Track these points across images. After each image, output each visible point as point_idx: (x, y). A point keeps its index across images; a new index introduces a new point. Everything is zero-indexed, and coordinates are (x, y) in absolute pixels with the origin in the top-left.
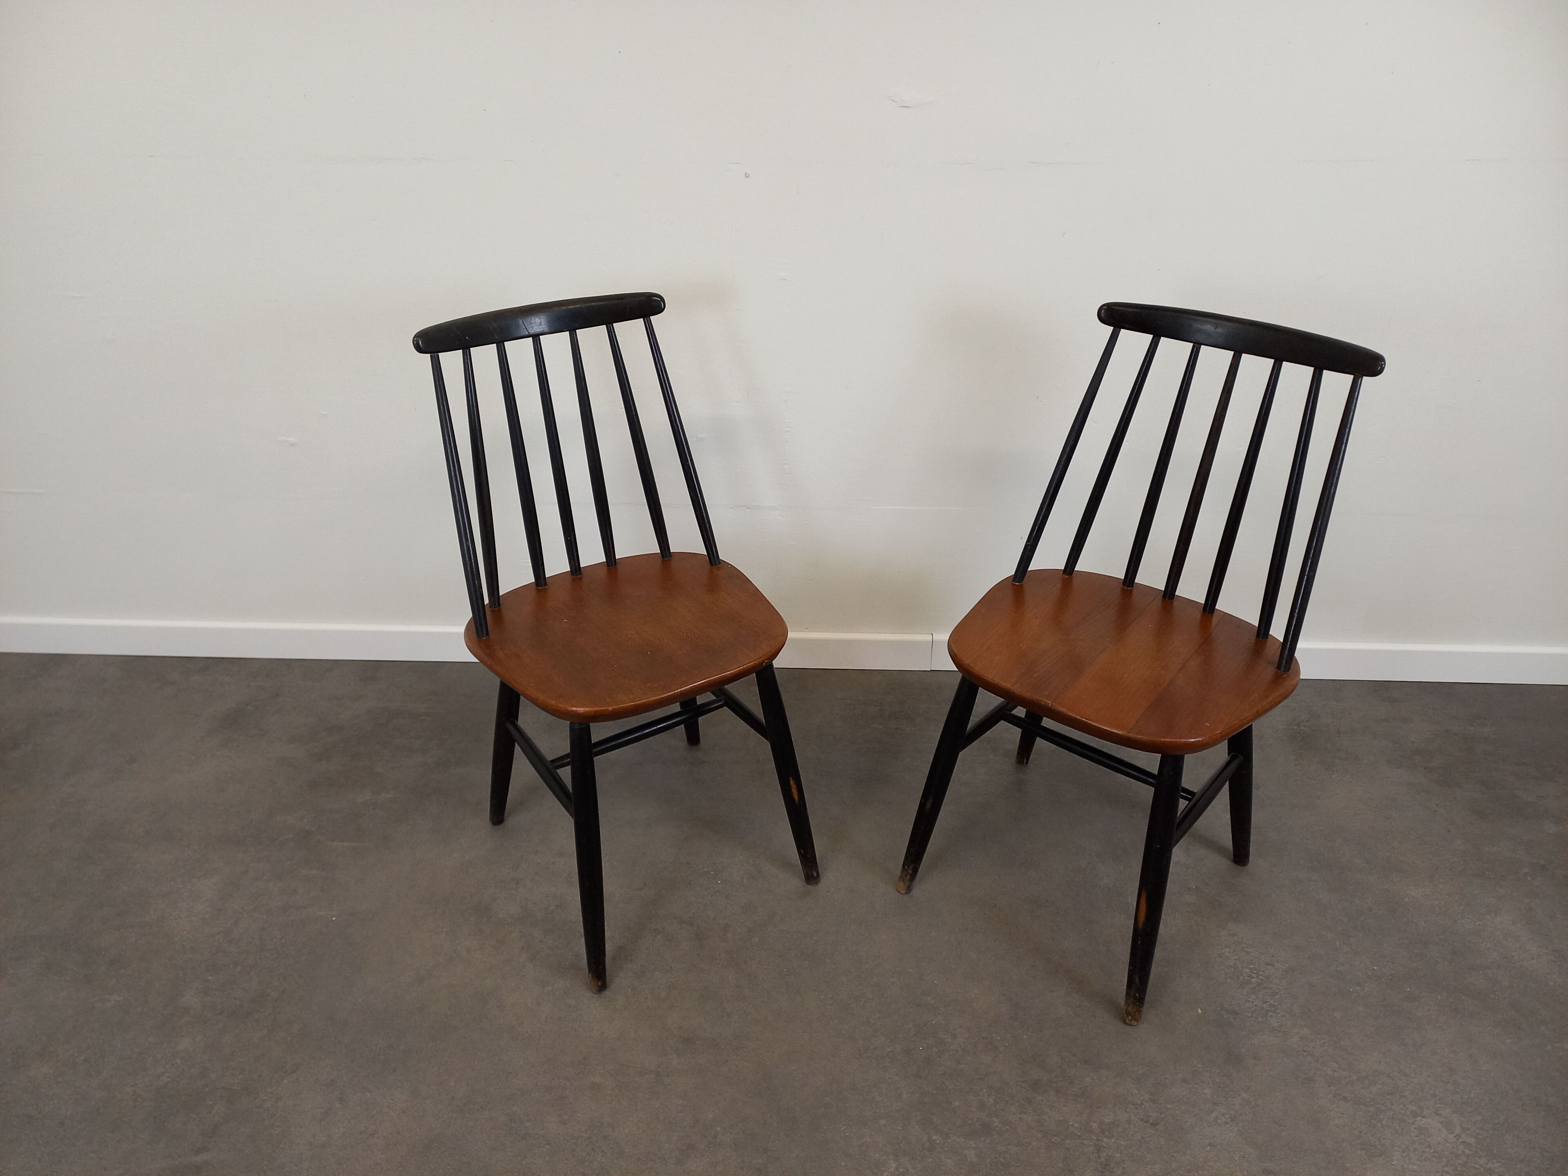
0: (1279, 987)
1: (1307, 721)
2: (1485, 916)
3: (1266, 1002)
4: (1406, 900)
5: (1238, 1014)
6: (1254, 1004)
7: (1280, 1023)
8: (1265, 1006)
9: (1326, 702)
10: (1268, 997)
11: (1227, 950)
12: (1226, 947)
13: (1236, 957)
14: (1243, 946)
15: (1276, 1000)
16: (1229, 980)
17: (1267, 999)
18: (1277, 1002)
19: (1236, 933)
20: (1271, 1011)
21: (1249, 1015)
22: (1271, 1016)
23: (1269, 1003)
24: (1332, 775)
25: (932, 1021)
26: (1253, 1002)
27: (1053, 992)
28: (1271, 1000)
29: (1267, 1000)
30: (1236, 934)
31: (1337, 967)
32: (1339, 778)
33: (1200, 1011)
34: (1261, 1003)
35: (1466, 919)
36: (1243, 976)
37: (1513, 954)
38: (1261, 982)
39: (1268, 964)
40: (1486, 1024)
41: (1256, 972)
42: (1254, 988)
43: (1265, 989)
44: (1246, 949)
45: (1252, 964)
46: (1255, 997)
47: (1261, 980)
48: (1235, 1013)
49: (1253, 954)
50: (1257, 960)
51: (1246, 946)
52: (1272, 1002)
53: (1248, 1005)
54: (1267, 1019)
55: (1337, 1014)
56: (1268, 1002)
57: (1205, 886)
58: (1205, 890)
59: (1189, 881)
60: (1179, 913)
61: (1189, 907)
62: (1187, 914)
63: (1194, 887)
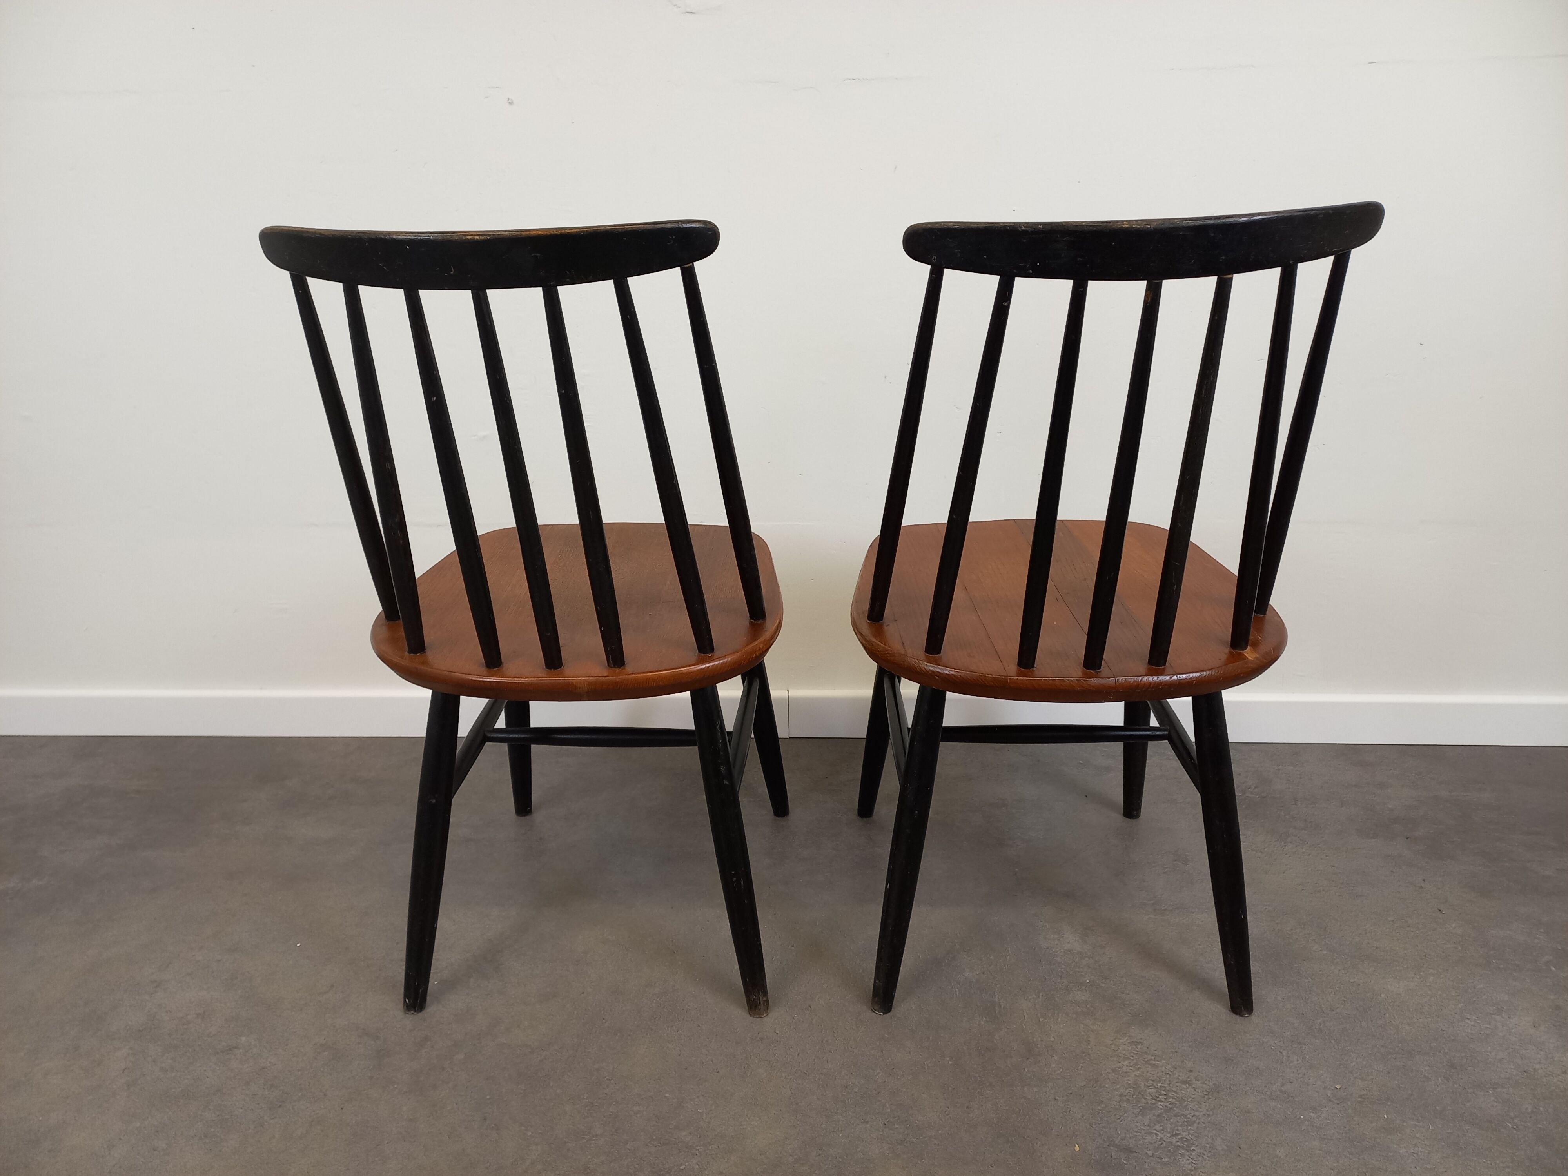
0: (1197, 1113)
1: (1256, 788)
2: (1493, 1016)
3: (1177, 1135)
4: (1383, 995)
5: (1132, 1152)
6: (1159, 1138)
7: (1195, 1165)
8: (1174, 1140)
9: (1280, 767)
10: (1180, 1128)
11: (1126, 1063)
12: (1125, 1059)
13: (1137, 1073)
14: (1149, 1057)
15: (1192, 1132)
16: (1124, 1104)
17: (1177, 1130)
18: (1192, 1135)
19: (1140, 1040)
20: (1183, 1147)
21: (1150, 1153)
22: (1182, 1155)
23: (1179, 1137)
24: (1285, 846)
25: (681, 1165)
26: (1156, 1134)
27: (867, 1122)
28: (1183, 1131)
29: (1178, 1132)
30: (1141, 1042)
31: (1283, 1085)
32: (1294, 850)
33: (1077, 1148)
34: (1169, 1135)
35: (1467, 1021)
36: (1145, 1099)
37: (1538, 1066)
38: (1170, 1106)
39: (1184, 1082)
40: (1501, 1165)
41: (1165, 1093)
42: (1159, 1116)
43: (1176, 1116)
44: (1154, 1062)
45: (1159, 1082)
46: (1162, 1128)
47: (1172, 1103)
48: (1129, 1150)
49: (1163, 1069)
50: (1168, 1076)
51: (1153, 1058)
52: (1185, 1134)
53: (1149, 1138)
54: (1175, 1159)
55: (1280, 1152)
56: (1179, 1134)
57: (1104, 980)
58: (1103, 985)
59: (1083, 973)
60: (1064, 1015)
61: (1078, 1006)
62: (1074, 1016)
63: (1088, 981)
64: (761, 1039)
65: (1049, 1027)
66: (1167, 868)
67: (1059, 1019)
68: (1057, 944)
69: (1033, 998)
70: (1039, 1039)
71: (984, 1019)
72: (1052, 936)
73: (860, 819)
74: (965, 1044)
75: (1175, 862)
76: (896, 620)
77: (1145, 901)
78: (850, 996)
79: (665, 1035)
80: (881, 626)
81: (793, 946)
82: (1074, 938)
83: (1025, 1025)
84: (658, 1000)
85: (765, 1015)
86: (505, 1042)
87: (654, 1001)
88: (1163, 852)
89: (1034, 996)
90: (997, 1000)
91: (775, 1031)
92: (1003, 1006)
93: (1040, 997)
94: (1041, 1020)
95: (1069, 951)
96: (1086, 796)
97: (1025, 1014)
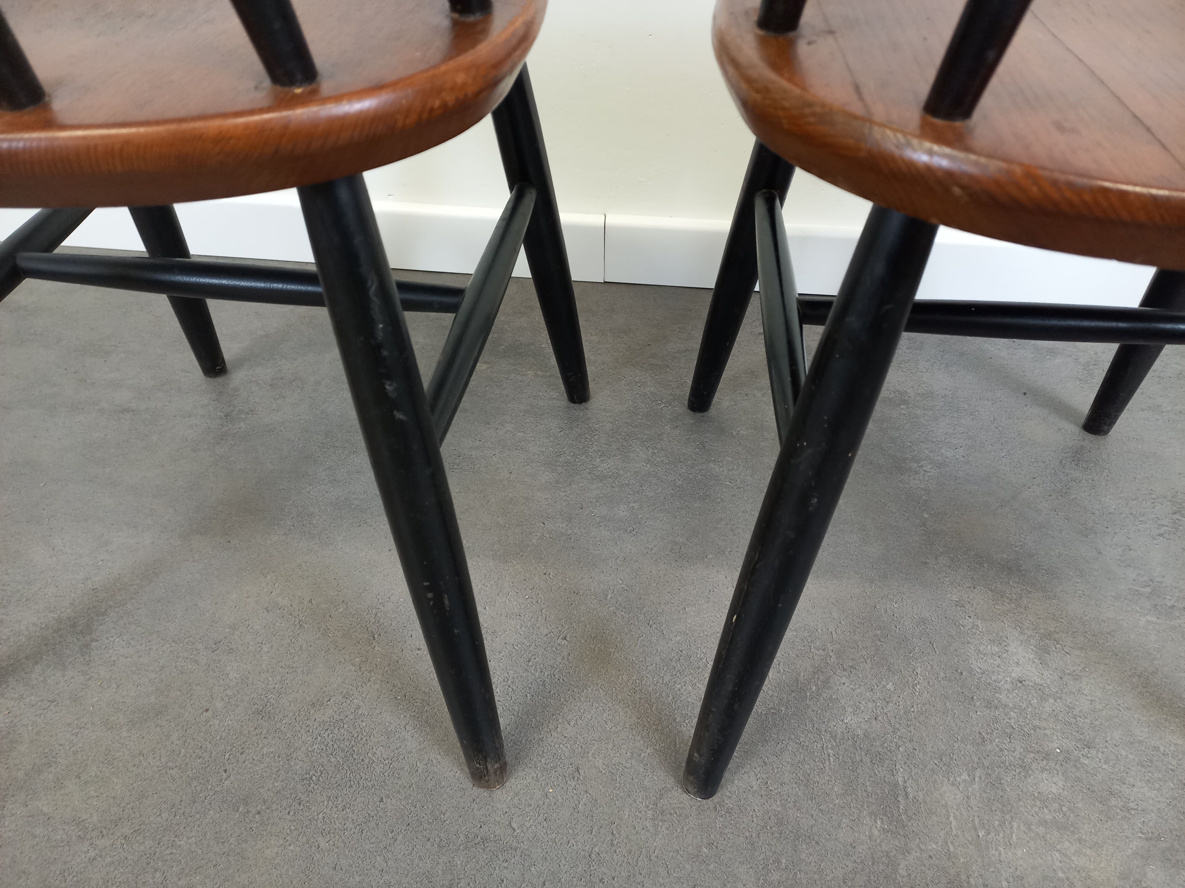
57: (1086, 750)
58: (1086, 762)
59: (1047, 732)
60: (1022, 828)
61: (1047, 807)
62: (1041, 830)
63: (1058, 751)
64: (484, 840)
65: (997, 853)
66: (1164, 525)
67: (1014, 836)
68: (998, 666)
69: (965, 781)
70: (981, 881)
71: (879, 822)
72: (989, 647)
73: (691, 412)
74: (844, 883)
75: (1176, 517)
76: (831, 32)
77: (1136, 588)
78: (648, 751)
79: (320, 816)
80: (791, 44)
81: (565, 638)
82: (1027, 655)
83: (952, 843)
84: (326, 735)
85: (498, 787)
86: (45, 809)
87: (319, 738)
88: (1153, 496)
89: (965, 776)
90: (900, 780)
91: (510, 824)
92: (911, 796)
93: (977, 779)
94: (981, 835)
95: (1021, 682)
96: (1025, 394)
97: (951, 818)
